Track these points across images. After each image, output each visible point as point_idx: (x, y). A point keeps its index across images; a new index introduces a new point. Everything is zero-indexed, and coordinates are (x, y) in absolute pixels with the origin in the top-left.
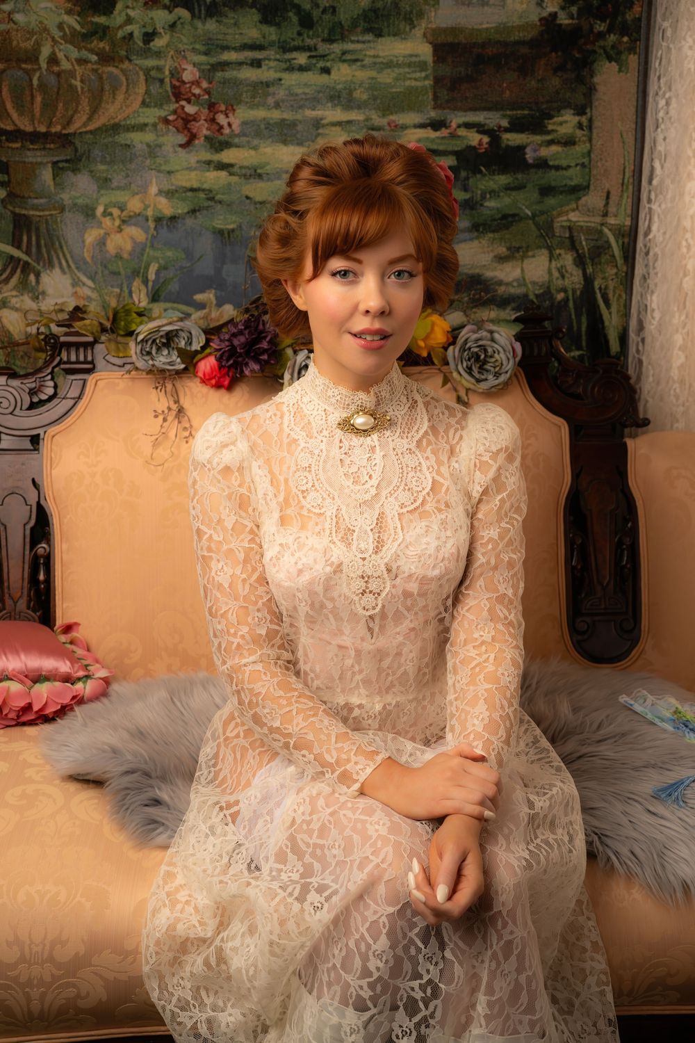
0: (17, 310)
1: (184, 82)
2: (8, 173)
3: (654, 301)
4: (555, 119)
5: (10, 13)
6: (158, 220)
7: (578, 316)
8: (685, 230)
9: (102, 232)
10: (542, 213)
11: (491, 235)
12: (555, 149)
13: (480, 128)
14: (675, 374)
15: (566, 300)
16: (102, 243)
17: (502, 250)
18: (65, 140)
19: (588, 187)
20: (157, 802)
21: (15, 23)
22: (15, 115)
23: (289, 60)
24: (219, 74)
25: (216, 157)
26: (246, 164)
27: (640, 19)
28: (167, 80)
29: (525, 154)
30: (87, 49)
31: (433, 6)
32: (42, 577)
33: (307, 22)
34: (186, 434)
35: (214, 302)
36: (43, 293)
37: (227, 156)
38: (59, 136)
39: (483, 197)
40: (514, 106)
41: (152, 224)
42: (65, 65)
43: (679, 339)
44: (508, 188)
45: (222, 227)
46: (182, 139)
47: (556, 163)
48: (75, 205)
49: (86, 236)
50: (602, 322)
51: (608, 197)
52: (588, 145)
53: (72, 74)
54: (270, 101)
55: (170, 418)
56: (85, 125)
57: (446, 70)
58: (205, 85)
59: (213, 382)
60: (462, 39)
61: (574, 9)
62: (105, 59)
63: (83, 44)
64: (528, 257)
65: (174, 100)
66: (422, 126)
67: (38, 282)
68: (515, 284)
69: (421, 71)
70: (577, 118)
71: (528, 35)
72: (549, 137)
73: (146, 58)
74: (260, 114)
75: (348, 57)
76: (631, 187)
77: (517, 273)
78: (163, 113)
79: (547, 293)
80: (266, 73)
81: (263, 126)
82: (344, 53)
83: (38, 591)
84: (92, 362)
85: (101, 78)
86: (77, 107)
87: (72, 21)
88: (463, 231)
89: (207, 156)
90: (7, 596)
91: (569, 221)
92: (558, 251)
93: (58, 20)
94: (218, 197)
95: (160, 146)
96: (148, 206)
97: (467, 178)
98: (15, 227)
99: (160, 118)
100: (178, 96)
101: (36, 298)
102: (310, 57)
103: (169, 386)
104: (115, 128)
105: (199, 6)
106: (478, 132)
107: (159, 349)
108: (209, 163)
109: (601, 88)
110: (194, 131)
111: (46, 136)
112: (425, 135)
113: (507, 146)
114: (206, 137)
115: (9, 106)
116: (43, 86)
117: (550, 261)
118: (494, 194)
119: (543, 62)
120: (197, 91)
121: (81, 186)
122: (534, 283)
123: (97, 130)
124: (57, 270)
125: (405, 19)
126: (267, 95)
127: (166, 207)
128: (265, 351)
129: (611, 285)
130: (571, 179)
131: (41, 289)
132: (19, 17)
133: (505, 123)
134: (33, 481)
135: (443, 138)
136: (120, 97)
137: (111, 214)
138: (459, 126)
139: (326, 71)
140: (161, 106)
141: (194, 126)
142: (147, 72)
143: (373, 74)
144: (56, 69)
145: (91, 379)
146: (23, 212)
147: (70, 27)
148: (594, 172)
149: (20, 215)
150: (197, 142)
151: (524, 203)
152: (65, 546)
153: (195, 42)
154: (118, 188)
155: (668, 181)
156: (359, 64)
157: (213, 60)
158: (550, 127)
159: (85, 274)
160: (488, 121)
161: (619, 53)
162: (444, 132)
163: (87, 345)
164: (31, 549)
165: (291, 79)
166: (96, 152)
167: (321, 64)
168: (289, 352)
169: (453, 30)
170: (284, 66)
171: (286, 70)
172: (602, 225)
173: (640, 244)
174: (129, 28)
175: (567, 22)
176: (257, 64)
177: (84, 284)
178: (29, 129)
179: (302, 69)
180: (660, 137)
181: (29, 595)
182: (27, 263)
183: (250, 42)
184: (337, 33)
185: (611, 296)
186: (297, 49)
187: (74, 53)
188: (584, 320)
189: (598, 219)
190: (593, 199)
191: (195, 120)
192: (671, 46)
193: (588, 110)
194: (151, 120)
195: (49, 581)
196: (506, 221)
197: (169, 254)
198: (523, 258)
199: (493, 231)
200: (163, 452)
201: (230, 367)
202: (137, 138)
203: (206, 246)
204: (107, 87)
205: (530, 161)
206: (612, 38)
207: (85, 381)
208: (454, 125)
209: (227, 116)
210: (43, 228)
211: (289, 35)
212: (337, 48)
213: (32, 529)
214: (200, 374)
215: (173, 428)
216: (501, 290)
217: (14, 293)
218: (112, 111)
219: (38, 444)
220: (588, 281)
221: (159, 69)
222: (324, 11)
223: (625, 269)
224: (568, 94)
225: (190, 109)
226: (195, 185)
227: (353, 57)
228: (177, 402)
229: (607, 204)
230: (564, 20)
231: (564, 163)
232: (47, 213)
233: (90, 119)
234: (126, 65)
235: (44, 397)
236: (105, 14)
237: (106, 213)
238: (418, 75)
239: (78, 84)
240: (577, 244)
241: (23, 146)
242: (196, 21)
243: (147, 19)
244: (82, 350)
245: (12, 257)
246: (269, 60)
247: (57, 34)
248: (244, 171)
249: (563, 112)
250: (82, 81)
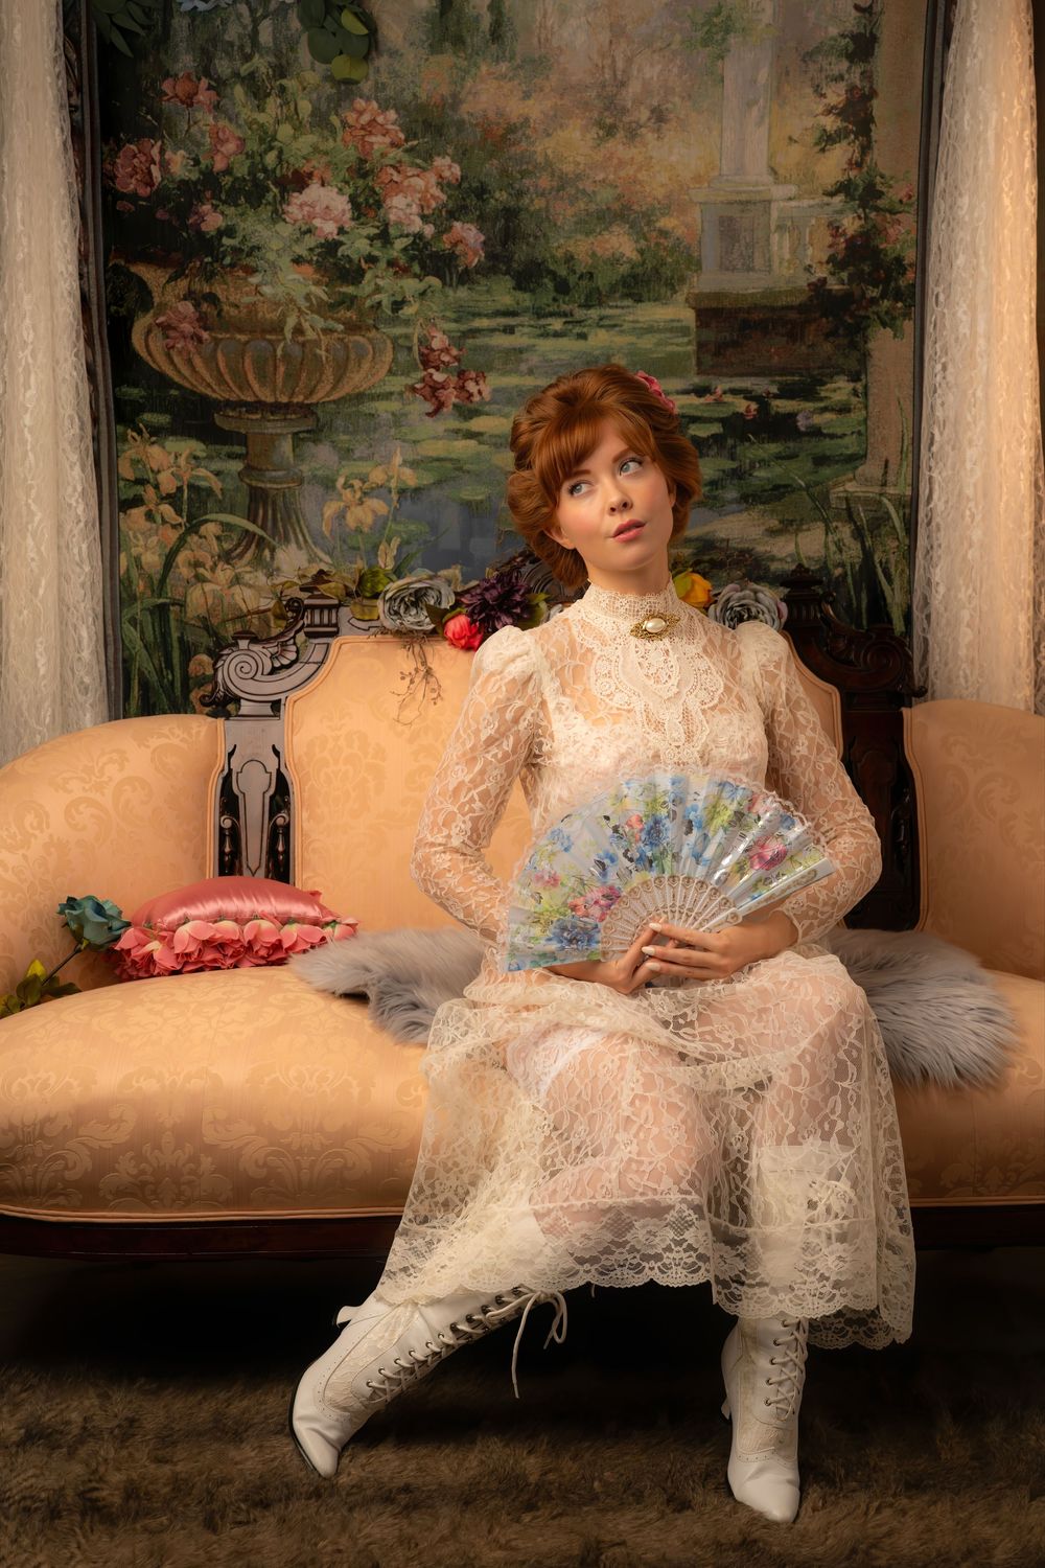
0: (250, 586)
1: (433, 350)
2: (246, 446)
3: (938, 575)
4: (829, 386)
5: (257, 286)
6: (402, 492)
7: (858, 594)
8: (968, 500)
9: (342, 504)
10: (817, 484)
11: (761, 507)
12: (828, 416)
13: (747, 394)
14: (962, 652)
15: (845, 575)
16: (341, 516)
17: (774, 523)
18: (307, 410)
19: (865, 456)
20: (415, 1006)
21: (262, 295)
22: (256, 386)
23: (544, 326)
24: (470, 341)
25: (466, 426)
26: (497, 432)
27: (913, 285)
28: (416, 348)
29: (796, 421)
30: (333, 319)
31: (696, 271)
32: (280, 848)
33: (563, 288)
34: (435, 695)
35: (460, 578)
36: (278, 569)
37: (477, 424)
38: (301, 405)
39: (752, 467)
40: (783, 371)
41: (395, 497)
42: (310, 335)
43: (966, 615)
44: (779, 457)
45: (471, 498)
46: (429, 407)
47: (831, 431)
48: (315, 476)
49: (325, 509)
50: (885, 599)
51: (886, 466)
52: (864, 412)
53: (317, 343)
54: (524, 367)
55: (417, 680)
56: (328, 395)
57: (710, 335)
58: (455, 352)
59: (463, 642)
60: (726, 304)
61: (844, 275)
62: (352, 328)
63: (329, 314)
64: (802, 531)
65: (421, 367)
66: (686, 392)
67: (272, 558)
68: (789, 560)
69: (684, 336)
70: (851, 385)
71: (796, 301)
72: (822, 405)
73: (394, 326)
74: (512, 381)
75: (606, 322)
76: (910, 455)
77: (791, 548)
78: (409, 381)
79: (825, 568)
80: (518, 340)
81: (515, 394)
82: (602, 319)
83: (276, 863)
84: (336, 625)
85: (346, 347)
86: (321, 376)
87: (319, 292)
88: (731, 502)
89: (455, 424)
90: (245, 866)
91: (846, 491)
92: (834, 524)
93: (305, 291)
94: (466, 467)
95: (405, 415)
96: (390, 479)
97: (734, 447)
98: (251, 501)
99: (406, 386)
100: (426, 362)
101: (270, 575)
102: (565, 323)
103: (417, 649)
104: (360, 397)
105: (451, 274)
106: (746, 398)
107: (407, 609)
108: (457, 431)
109: (875, 354)
110: (443, 399)
111: (287, 405)
112: (688, 402)
113: (777, 413)
114: (455, 405)
115: (251, 377)
116: (286, 357)
117: (827, 534)
118: (764, 463)
119: (813, 327)
120: (446, 358)
121: (322, 456)
122: (809, 558)
123: (340, 399)
124: (293, 545)
125: (666, 285)
126: (519, 361)
127: (410, 478)
128: (518, 604)
129: (893, 558)
130: (847, 448)
131: (275, 566)
132: (267, 290)
133: (774, 389)
134: (274, 747)
135: (709, 404)
136: (366, 366)
137: (352, 486)
138: (725, 393)
139: (583, 336)
140: (406, 373)
141: (442, 394)
142: (395, 340)
143: (633, 339)
144: (301, 339)
145: (335, 643)
146: (260, 485)
147: (317, 297)
148: (871, 440)
149: (256, 488)
150: (445, 410)
151: (797, 472)
152: (305, 815)
153: (445, 310)
154: (361, 459)
155: (948, 448)
156: (617, 329)
157: (464, 327)
158: (823, 394)
159: (322, 549)
160: (755, 387)
161: (894, 318)
162: (709, 399)
163: (330, 608)
164: (270, 819)
165: (546, 345)
166: (339, 422)
167: (577, 330)
168: (543, 606)
169: (718, 296)
170: (538, 332)
171: (542, 335)
172: (881, 495)
173: (921, 515)
174: (377, 297)
175: (836, 287)
176: (509, 330)
177: (321, 560)
178: (270, 400)
179: (557, 335)
180: (939, 401)
181: (267, 866)
182: (262, 539)
183: (502, 309)
184: (594, 299)
185: (892, 570)
186: (552, 315)
187: (320, 323)
188: (864, 596)
189: (877, 489)
190: (871, 468)
191: (443, 388)
192: (946, 311)
193: (863, 377)
194: (397, 389)
195: (287, 852)
196: (777, 492)
197: (412, 527)
198: (798, 531)
199: (763, 503)
200: (409, 714)
201: (482, 621)
202: (383, 408)
203: (451, 519)
204: (352, 356)
205: (803, 429)
206: (886, 303)
207: (328, 645)
208: (719, 391)
209: (477, 384)
210: (280, 502)
211: (545, 301)
212: (594, 313)
213: (272, 798)
214: (450, 635)
215: (420, 687)
216: (774, 566)
217: (248, 569)
218: (356, 381)
219: (279, 711)
220: (868, 555)
221: (407, 337)
222: (581, 277)
223: (907, 542)
224: (841, 361)
225: (439, 377)
226: (443, 454)
227: (612, 323)
228: (424, 663)
229: (886, 473)
230: (834, 285)
231: (839, 431)
232: (285, 486)
233: (334, 388)
234: (373, 334)
235: (286, 662)
236: (353, 284)
237: (347, 486)
238: (680, 340)
239: (323, 353)
240: (855, 515)
241: (263, 418)
242: (447, 289)
243: (397, 288)
244: (326, 613)
245: (247, 531)
246: (523, 326)
247: (303, 304)
248: (494, 440)
249: (836, 378)
250: (327, 351)
